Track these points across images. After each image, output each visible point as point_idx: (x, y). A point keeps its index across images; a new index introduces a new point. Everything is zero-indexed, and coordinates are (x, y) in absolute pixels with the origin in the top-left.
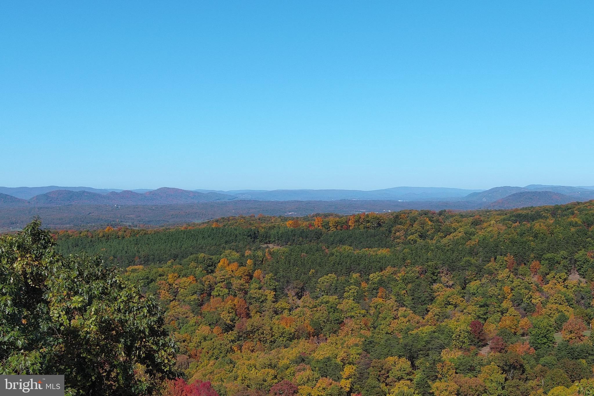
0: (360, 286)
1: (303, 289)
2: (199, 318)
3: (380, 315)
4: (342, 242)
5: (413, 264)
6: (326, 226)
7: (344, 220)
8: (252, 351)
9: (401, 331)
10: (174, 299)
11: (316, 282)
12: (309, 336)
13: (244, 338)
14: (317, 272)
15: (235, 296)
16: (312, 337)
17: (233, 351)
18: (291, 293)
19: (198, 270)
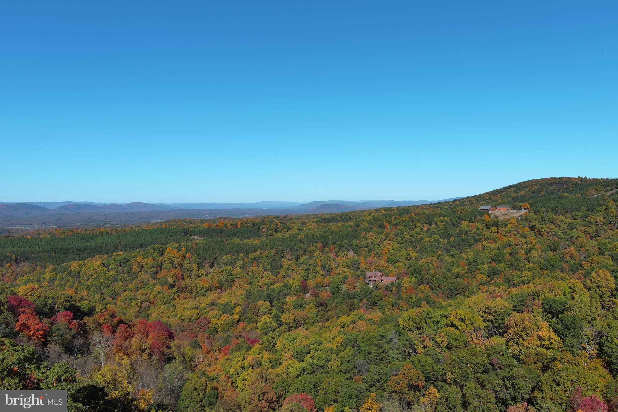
0: (243, 261)
1: (213, 263)
2: (155, 281)
3: (254, 276)
4: (234, 234)
5: (272, 248)
6: (225, 226)
7: (235, 222)
8: (185, 299)
9: (266, 284)
10: (141, 271)
11: (220, 259)
12: (216, 289)
13: (181, 291)
14: (221, 253)
15: (176, 268)
16: (218, 290)
17: (174, 299)
18: (207, 265)
19: (155, 255)
